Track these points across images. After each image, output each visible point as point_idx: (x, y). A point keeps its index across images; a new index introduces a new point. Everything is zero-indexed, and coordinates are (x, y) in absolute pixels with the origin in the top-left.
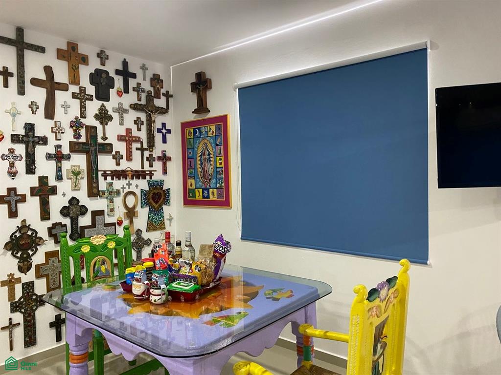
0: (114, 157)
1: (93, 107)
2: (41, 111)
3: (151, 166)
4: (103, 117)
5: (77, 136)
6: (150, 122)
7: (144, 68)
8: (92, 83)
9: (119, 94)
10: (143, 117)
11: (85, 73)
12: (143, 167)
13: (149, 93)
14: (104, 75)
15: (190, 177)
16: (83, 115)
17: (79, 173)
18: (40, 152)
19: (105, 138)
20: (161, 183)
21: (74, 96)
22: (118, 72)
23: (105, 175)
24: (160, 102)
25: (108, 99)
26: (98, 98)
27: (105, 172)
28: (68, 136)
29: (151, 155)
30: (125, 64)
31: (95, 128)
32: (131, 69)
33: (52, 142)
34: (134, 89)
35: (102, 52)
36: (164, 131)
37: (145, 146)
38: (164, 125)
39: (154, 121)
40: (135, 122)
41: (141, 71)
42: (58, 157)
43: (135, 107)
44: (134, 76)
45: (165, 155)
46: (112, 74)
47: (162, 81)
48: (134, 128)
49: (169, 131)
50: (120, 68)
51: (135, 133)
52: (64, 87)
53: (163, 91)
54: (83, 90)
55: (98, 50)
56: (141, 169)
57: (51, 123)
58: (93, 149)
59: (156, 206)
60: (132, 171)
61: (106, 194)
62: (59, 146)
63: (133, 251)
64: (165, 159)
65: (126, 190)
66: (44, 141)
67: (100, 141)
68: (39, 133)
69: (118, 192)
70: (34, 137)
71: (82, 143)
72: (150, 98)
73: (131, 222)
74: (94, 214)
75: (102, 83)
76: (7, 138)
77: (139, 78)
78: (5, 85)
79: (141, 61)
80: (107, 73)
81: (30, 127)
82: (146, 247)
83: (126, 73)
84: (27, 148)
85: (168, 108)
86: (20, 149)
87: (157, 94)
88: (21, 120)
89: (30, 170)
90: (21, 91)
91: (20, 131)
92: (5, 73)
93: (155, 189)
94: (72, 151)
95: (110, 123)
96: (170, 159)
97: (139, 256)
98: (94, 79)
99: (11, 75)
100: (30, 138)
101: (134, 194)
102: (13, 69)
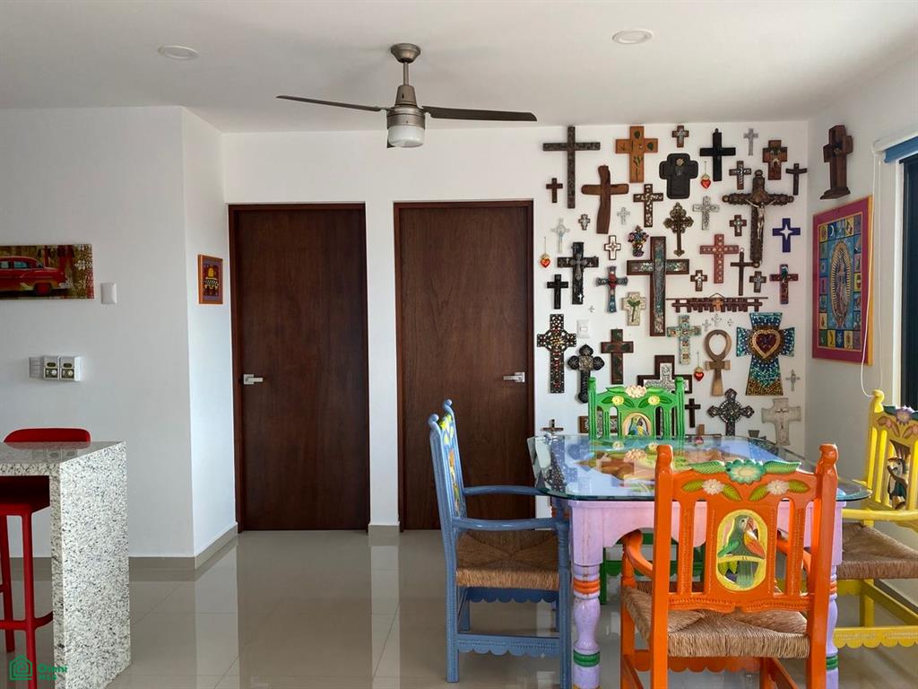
0: (692, 278)
1: (663, 210)
2: (593, 225)
3: (757, 290)
4: (678, 222)
5: (637, 252)
6: (756, 218)
7: (751, 135)
8: (662, 176)
9: (705, 183)
10: (745, 212)
11: (652, 163)
12: (741, 293)
13: (759, 174)
14: (680, 162)
15: (822, 310)
16: (648, 223)
17: (638, 302)
18: (590, 275)
19: (679, 251)
21: (636, 199)
22: (704, 152)
23: (677, 305)
24: (783, 185)
25: (686, 195)
26: (670, 196)
27: (677, 300)
28: (626, 253)
29: (758, 273)
30: (717, 136)
31: (663, 239)
32: (726, 144)
33: (604, 263)
34: (731, 173)
35: (680, 127)
36: (786, 232)
37: (747, 259)
38: (786, 222)
39: (763, 219)
40: (732, 223)
41: (746, 141)
42: (611, 282)
43: (731, 199)
44: (731, 152)
45: (785, 273)
46: (694, 156)
47: (785, 150)
48: (729, 233)
49: (797, 232)
50: (709, 144)
51: (730, 239)
52: (622, 189)
53: (788, 165)
54: (648, 189)
55: (673, 127)
56: (735, 294)
57: (603, 238)
58: (659, 269)
59: (765, 356)
60: (722, 299)
61: (678, 333)
62: (613, 269)
65: (711, 329)
66: (594, 262)
67: (671, 255)
68: (587, 254)
69: (697, 331)
70: (582, 259)
71: (644, 261)
72: (758, 181)
73: (717, 377)
74: (659, 360)
75: (678, 174)
76: (553, 263)
77: (742, 154)
78: (554, 200)
79: (744, 127)
80: (686, 157)
81: (578, 247)
82: (743, 419)
83: (717, 151)
84: (574, 272)
85: (796, 192)
86: (566, 275)
87: (775, 174)
88: (569, 240)
89: (577, 300)
90: (571, 204)
91: (567, 253)
92: (554, 186)
93: (765, 327)
94: (629, 273)
95: (688, 229)
96: (795, 277)
97: (730, 431)
98: (666, 169)
99: (561, 186)
100: (578, 259)
101: (724, 334)
102: (562, 179)
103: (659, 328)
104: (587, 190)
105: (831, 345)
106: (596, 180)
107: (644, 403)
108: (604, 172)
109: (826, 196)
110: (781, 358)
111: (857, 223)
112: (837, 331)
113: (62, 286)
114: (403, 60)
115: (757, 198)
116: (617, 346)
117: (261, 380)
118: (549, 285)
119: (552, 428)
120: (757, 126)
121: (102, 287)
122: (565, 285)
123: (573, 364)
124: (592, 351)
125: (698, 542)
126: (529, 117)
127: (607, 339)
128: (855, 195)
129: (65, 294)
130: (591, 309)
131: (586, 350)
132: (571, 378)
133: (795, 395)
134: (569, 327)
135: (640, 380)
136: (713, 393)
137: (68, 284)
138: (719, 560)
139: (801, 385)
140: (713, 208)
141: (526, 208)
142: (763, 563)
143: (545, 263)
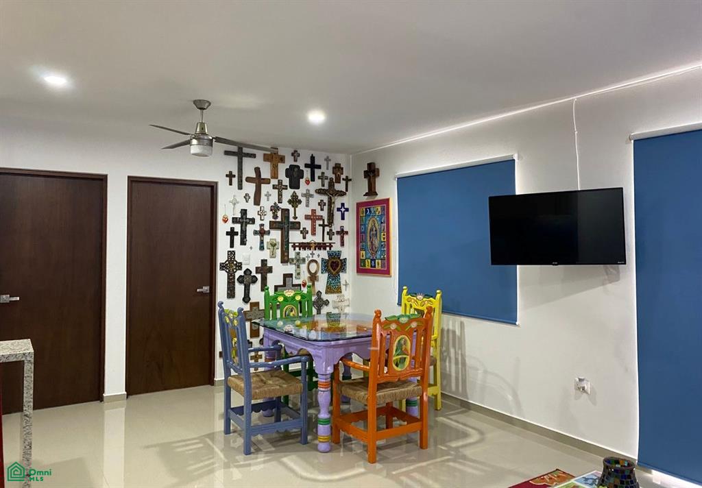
0: (301, 232)
1: (287, 195)
2: (252, 200)
3: (331, 239)
4: (295, 201)
5: (275, 217)
6: (331, 203)
7: (327, 160)
8: (287, 176)
9: (307, 182)
10: (325, 199)
11: (282, 168)
12: (323, 240)
13: (331, 179)
14: (296, 169)
15: (362, 249)
16: (280, 202)
17: (276, 244)
18: (250, 229)
19: (295, 218)
20: (339, 253)
21: (274, 187)
22: (306, 166)
23: (294, 247)
25: (298, 187)
26: (291, 187)
27: (294, 244)
28: (269, 217)
29: (331, 230)
30: (313, 158)
31: (288, 210)
32: (317, 163)
33: (258, 222)
34: (319, 178)
35: (296, 151)
36: (343, 210)
37: (326, 223)
38: (343, 205)
39: (334, 203)
40: (319, 204)
41: (326, 162)
42: (262, 233)
43: (319, 192)
44: (319, 167)
45: (342, 230)
46: (302, 167)
47: (342, 169)
48: (318, 208)
49: (347, 210)
50: (309, 162)
51: (319, 213)
52: (267, 181)
53: (343, 176)
54: (280, 182)
55: (293, 151)
57: (258, 208)
58: (286, 226)
59: (334, 273)
60: (315, 243)
61: (295, 261)
62: (262, 225)
63: (313, 308)
64: (342, 233)
65: (310, 259)
66: (253, 221)
67: (291, 220)
68: (249, 216)
69: (304, 260)
70: (246, 219)
71: (278, 222)
72: (331, 184)
73: (313, 284)
74: (285, 276)
75: (294, 176)
76: (230, 220)
77: (324, 169)
78: (231, 184)
79: (324, 155)
80: (298, 167)
81: (244, 212)
82: (325, 306)
83: (313, 166)
84: (242, 227)
85: (347, 190)
86: (238, 228)
87: (338, 181)
88: (239, 208)
89: (243, 242)
90: (240, 187)
91: (238, 215)
92: (230, 176)
93: (334, 258)
94: (271, 228)
95: (299, 206)
96: (347, 233)
97: (319, 313)
98: (289, 173)
99: (234, 176)
100: (244, 219)
101: (316, 262)
102: (235, 172)
103: (286, 258)
104: (249, 180)
106: (253, 175)
107: (294, 299)
108: (257, 170)
109: (366, 195)
111: (383, 209)
115: (330, 192)
116: (265, 269)
117: (17, 298)
118: (228, 233)
120: (330, 156)
122: (237, 234)
123: (241, 280)
124: (251, 272)
127: (259, 265)
128: (381, 196)
130: (251, 248)
131: (248, 272)
132: (239, 289)
133: (347, 293)
134: (238, 259)
135: (276, 288)
138: (394, 358)
139: (350, 287)
140: (312, 196)
141: (213, 187)
142: (408, 357)
143: (225, 220)
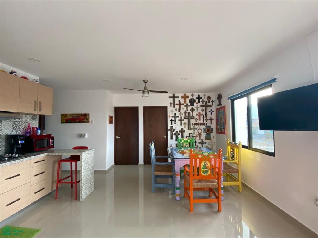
0: (195, 120)
1: (190, 108)
2: (178, 110)
3: (206, 122)
4: (192, 110)
5: (185, 115)
6: (206, 109)
7: (205, 95)
8: (189, 102)
9: (197, 103)
10: (204, 108)
11: (188, 100)
12: (204, 122)
13: (206, 102)
14: (193, 100)
15: (218, 125)
16: (187, 110)
17: (186, 124)
18: (177, 119)
19: (193, 115)
21: (185, 106)
22: (197, 98)
23: (193, 124)
24: (210, 104)
25: (194, 105)
26: (191, 105)
28: (183, 115)
29: (206, 119)
30: (199, 95)
31: (190, 113)
32: (200, 97)
33: (180, 117)
34: (201, 102)
35: (193, 94)
36: (211, 112)
37: (204, 116)
38: (211, 110)
40: (202, 110)
42: (181, 120)
43: (201, 106)
44: (201, 98)
45: (211, 119)
46: (195, 99)
47: (211, 98)
48: (201, 112)
49: (213, 111)
50: (197, 97)
51: (201, 113)
52: (183, 104)
53: (211, 100)
54: (187, 104)
55: (191, 94)
56: (202, 122)
57: (180, 113)
58: (189, 118)
59: (208, 133)
60: (200, 123)
61: (193, 129)
62: (181, 118)
65: (199, 128)
66: (178, 117)
67: (191, 115)
68: (177, 115)
69: (196, 129)
71: (187, 117)
72: (206, 103)
73: (200, 137)
74: (190, 134)
75: (192, 102)
76: (171, 117)
77: (203, 98)
78: (171, 106)
79: (204, 94)
80: (194, 99)
81: (175, 114)
82: (205, 144)
83: (199, 98)
84: (175, 118)
85: (213, 105)
86: (173, 119)
87: (209, 102)
88: (174, 113)
89: (175, 123)
90: (174, 107)
91: (173, 115)
92: (171, 104)
93: (208, 128)
94: (184, 118)
95: (194, 111)
96: (213, 119)
97: (202, 146)
98: (190, 101)
99: (172, 104)
100: (175, 116)
101: (201, 129)
102: (172, 102)
103: (189, 128)
104: (177, 104)
105: (220, 131)
106: (178, 103)
107: (187, 141)
108: (180, 101)
109: (218, 105)
110: (211, 134)
111: (224, 110)
112: (221, 129)
113: (84, 121)
114: (145, 83)
115: (206, 106)
116: (182, 131)
117: (119, 137)
118: (170, 121)
119: (171, 146)
120: (206, 94)
121: (91, 121)
122: (173, 121)
123: (175, 134)
124: (178, 132)
125: (198, 166)
126: (167, 92)
127: (181, 130)
128: (223, 105)
129: (84, 122)
130: (178, 125)
131: (177, 132)
132: (174, 137)
133: (214, 140)
134: (174, 128)
135: (186, 137)
136: (199, 139)
137: (85, 120)
138: (201, 170)
139: (215, 138)
140: (199, 108)
141: (166, 107)
142: (209, 170)
143: (170, 117)
